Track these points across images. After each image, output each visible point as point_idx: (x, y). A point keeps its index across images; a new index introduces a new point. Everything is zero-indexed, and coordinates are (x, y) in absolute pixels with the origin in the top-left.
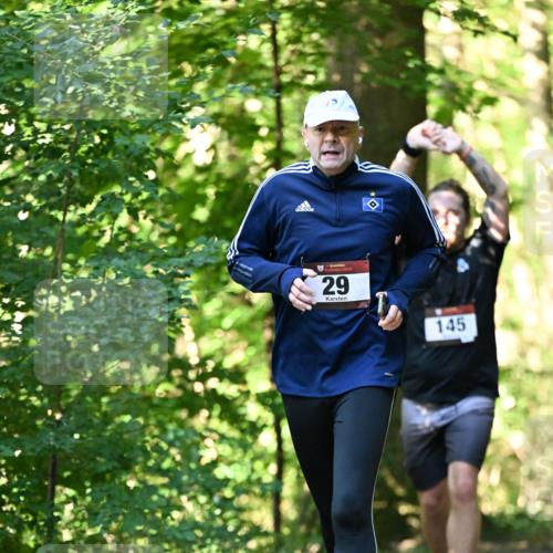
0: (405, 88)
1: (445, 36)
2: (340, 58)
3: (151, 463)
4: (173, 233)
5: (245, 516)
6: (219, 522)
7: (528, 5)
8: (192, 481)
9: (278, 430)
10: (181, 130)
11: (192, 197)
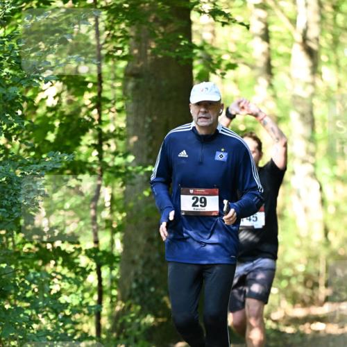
0: (178, 58)
1: (204, 25)
2: (138, 39)
3: (19, 294)
4: (33, 149)
5: (79, 327)
6: (62, 331)
7: (256, 6)
8: (45, 305)
9: (99, 273)
10: (39, 85)
11: (46, 126)
